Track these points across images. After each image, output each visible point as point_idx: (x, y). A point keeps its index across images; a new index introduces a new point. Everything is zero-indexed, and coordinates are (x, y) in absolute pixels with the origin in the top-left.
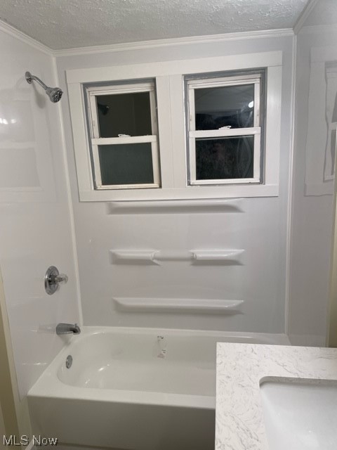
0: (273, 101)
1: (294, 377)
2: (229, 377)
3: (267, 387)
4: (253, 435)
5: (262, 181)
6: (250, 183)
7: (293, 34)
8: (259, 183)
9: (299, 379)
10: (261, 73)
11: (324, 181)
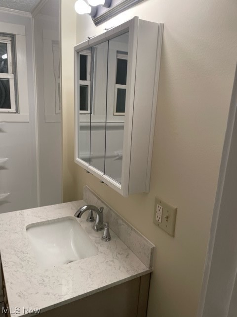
0: (21, 58)
1: (44, 220)
2: (6, 230)
3: (31, 230)
4: (25, 252)
5: (17, 111)
6: (9, 112)
7: (31, 16)
8: (15, 113)
9: (48, 221)
10: (11, 37)
11: (56, 114)
